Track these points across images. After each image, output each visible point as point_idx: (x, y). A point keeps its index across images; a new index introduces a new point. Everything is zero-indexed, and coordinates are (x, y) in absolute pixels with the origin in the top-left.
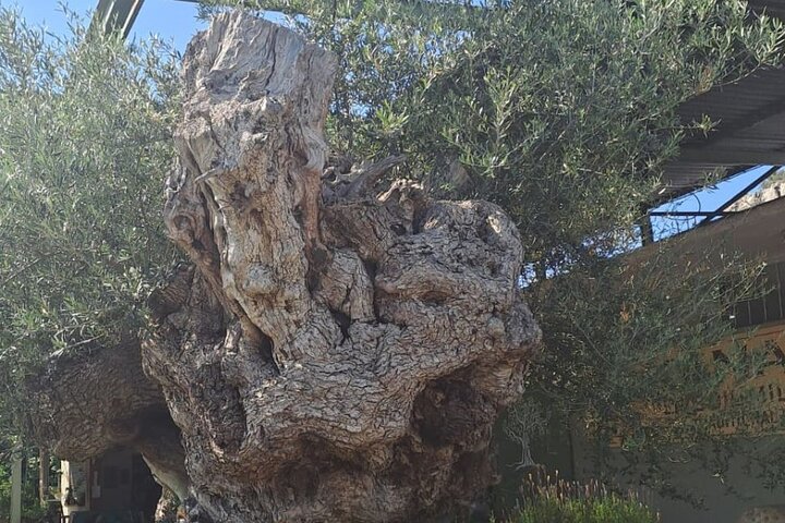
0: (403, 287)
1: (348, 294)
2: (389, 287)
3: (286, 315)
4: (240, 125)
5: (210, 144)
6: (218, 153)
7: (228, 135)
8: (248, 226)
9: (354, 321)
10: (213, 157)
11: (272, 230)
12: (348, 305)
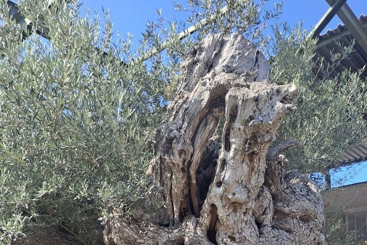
0: (295, 210)
1: (265, 210)
2: (287, 210)
3: (243, 217)
4: (274, 97)
5: (253, 105)
6: (255, 112)
7: (266, 101)
8: (243, 161)
9: (265, 226)
10: (251, 114)
11: (257, 166)
12: (264, 216)
